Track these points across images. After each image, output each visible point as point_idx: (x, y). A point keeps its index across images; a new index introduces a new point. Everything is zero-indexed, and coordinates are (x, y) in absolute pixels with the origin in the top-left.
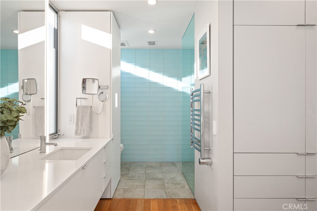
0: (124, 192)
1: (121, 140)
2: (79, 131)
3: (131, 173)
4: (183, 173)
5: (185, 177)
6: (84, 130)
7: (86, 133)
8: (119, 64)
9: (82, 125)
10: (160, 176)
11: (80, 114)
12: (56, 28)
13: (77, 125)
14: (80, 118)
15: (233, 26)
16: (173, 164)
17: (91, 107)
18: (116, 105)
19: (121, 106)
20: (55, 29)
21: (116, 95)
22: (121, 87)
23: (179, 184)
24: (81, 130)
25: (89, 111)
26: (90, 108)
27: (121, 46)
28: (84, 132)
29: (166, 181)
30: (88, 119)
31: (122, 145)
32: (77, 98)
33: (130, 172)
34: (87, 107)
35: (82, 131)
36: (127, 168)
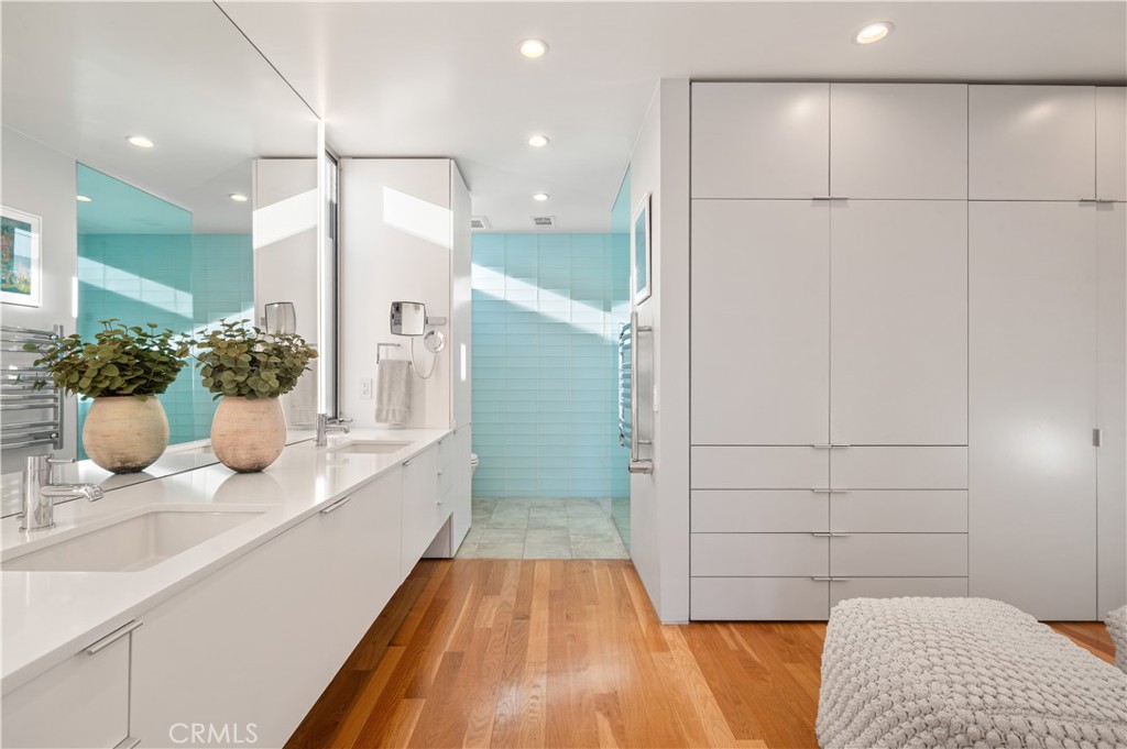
0: (479, 548)
1: (473, 446)
2: (384, 412)
3: (495, 518)
4: (613, 518)
5: (615, 524)
6: (394, 410)
7: (398, 418)
8: (468, 272)
9: (389, 399)
10: (561, 522)
11: (387, 378)
12: (334, 201)
13: (380, 401)
14: (386, 386)
15: (690, 199)
16: (594, 501)
17: (410, 363)
18: (463, 376)
19: (473, 379)
20: (331, 203)
21: (463, 348)
22: (473, 323)
23: (601, 536)
24: (388, 411)
25: (405, 372)
26: (406, 365)
27: (474, 229)
28: (394, 415)
29: (571, 532)
30: (403, 389)
31: (474, 456)
32: (379, 345)
33: (493, 516)
34: (400, 362)
35: (391, 412)
36: (486, 509)
